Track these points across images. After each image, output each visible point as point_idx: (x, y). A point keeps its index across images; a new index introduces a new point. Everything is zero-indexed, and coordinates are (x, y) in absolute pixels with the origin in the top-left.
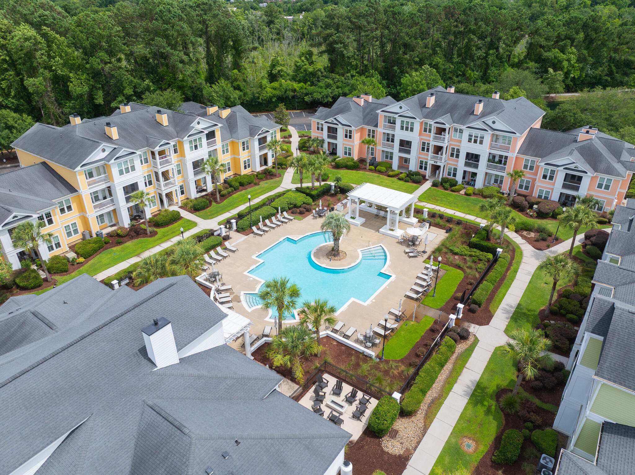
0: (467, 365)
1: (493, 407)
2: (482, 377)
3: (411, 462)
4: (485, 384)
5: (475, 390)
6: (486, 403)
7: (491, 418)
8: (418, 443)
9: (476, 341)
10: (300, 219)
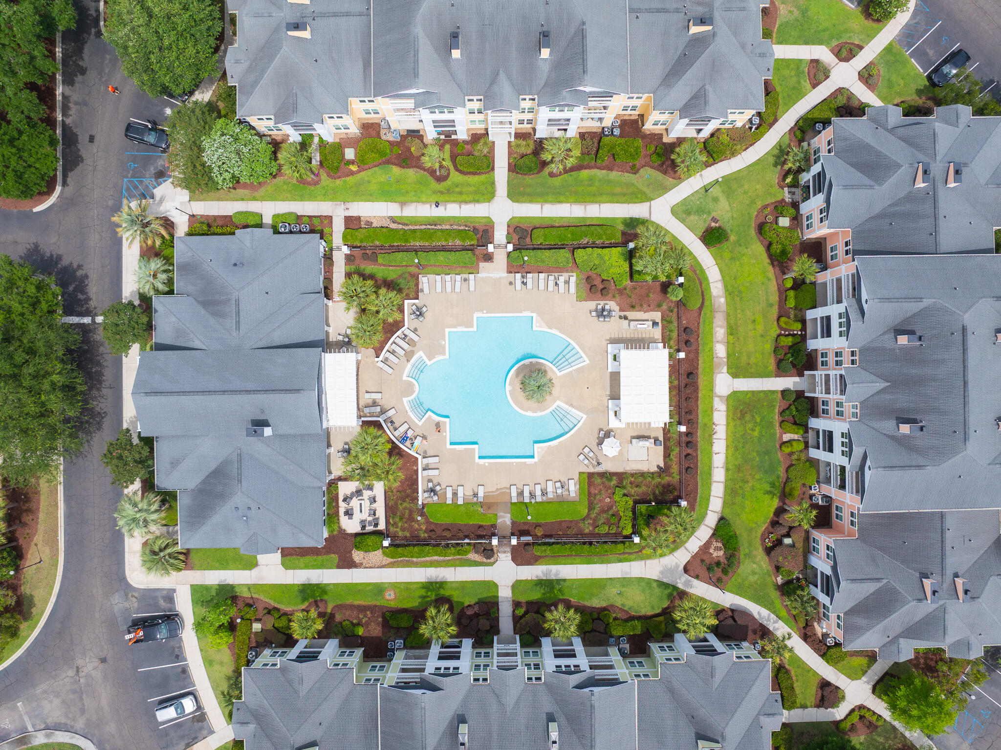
0: (458, 569)
1: (429, 599)
2: (452, 582)
3: (354, 570)
4: (447, 587)
5: (436, 583)
6: (429, 593)
7: (420, 600)
8: (371, 567)
9: (492, 564)
10: (579, 299)
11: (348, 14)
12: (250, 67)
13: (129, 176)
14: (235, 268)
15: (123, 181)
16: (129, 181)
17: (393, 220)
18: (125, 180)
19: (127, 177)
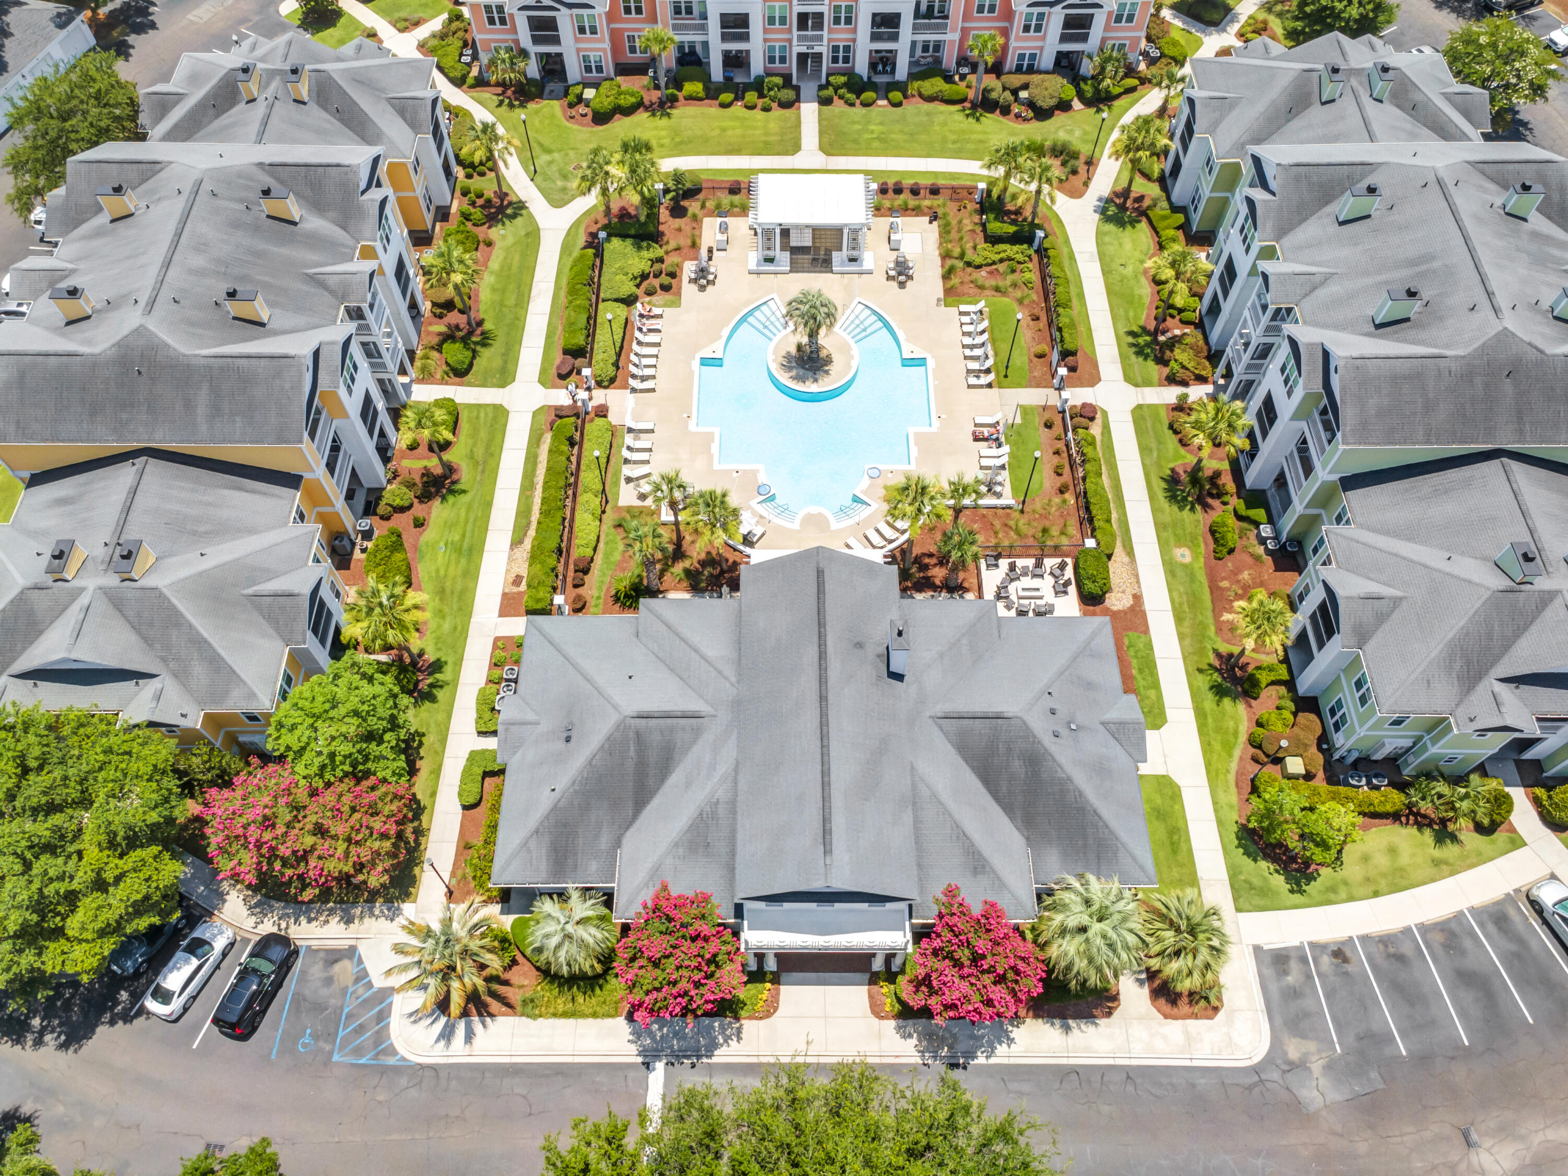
3: (1147, 606)
9: (1105, 414)
10: (676, 303)
11: (134, 492)
12: (175, 676)
13: (328, 1047)
14: (573, 740)
15: (337, 1064)
16: (341, 1048)
17: (516, 542)
18: (336, 1058)
19: (331, 1053)
